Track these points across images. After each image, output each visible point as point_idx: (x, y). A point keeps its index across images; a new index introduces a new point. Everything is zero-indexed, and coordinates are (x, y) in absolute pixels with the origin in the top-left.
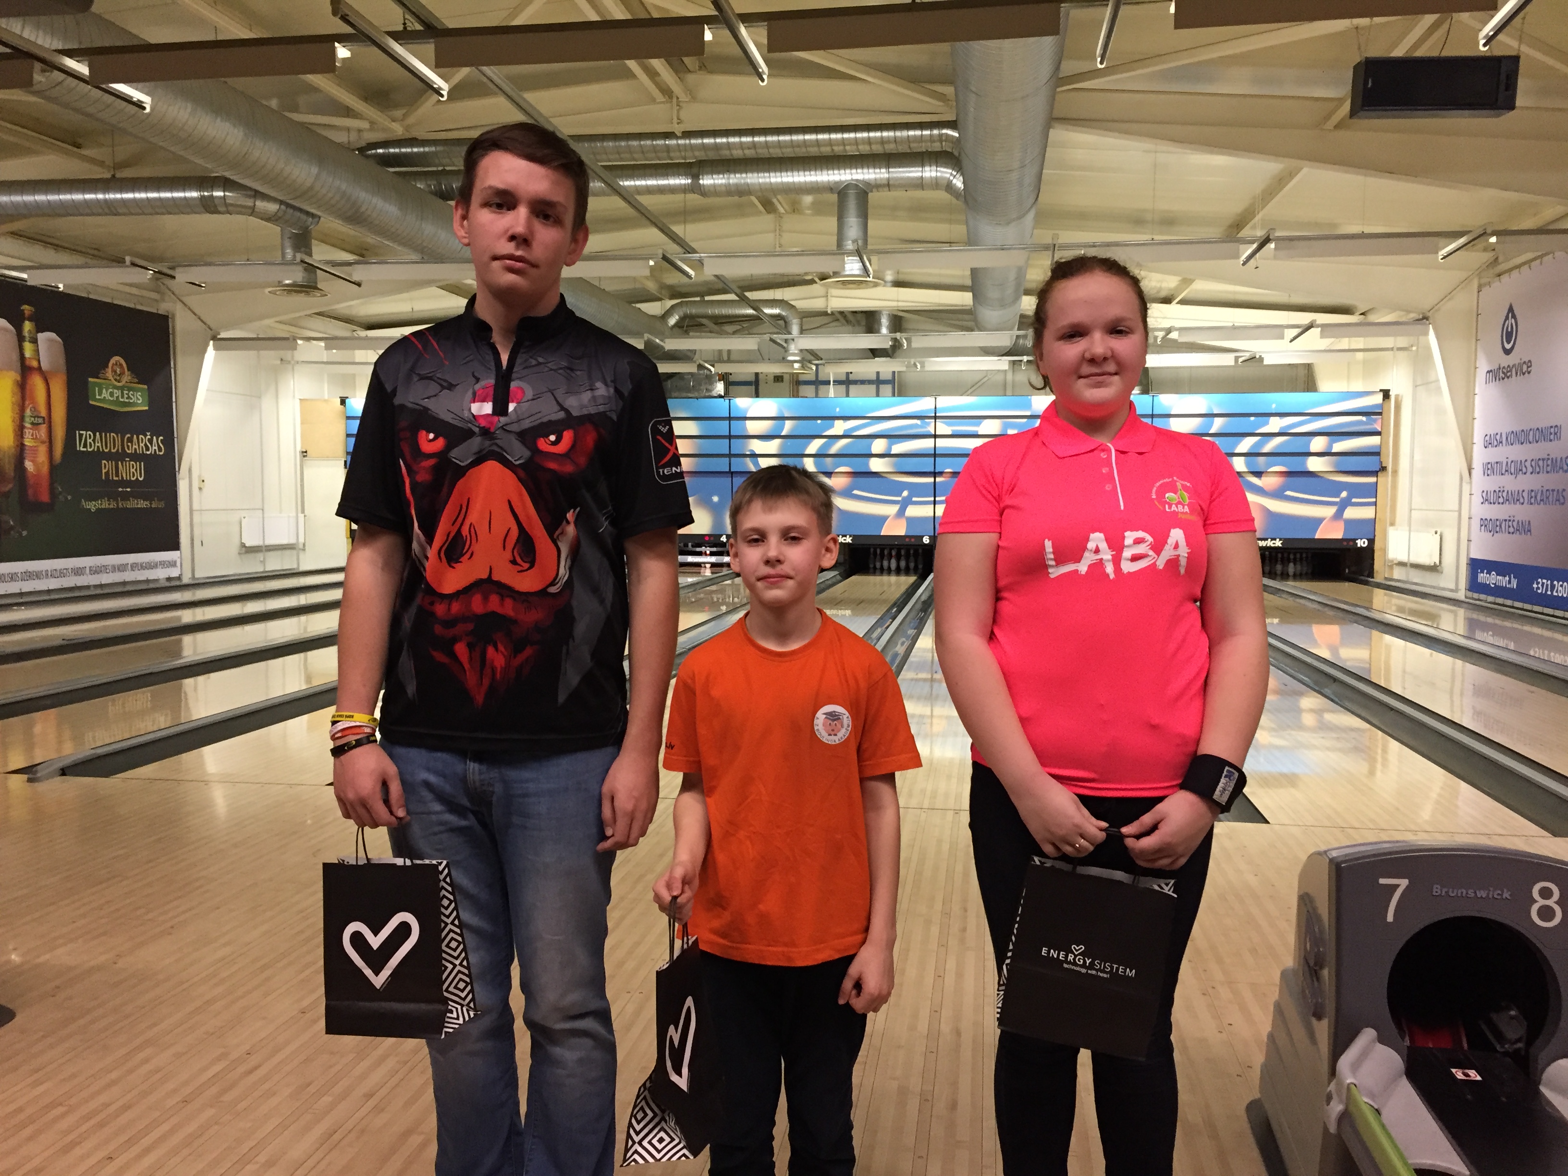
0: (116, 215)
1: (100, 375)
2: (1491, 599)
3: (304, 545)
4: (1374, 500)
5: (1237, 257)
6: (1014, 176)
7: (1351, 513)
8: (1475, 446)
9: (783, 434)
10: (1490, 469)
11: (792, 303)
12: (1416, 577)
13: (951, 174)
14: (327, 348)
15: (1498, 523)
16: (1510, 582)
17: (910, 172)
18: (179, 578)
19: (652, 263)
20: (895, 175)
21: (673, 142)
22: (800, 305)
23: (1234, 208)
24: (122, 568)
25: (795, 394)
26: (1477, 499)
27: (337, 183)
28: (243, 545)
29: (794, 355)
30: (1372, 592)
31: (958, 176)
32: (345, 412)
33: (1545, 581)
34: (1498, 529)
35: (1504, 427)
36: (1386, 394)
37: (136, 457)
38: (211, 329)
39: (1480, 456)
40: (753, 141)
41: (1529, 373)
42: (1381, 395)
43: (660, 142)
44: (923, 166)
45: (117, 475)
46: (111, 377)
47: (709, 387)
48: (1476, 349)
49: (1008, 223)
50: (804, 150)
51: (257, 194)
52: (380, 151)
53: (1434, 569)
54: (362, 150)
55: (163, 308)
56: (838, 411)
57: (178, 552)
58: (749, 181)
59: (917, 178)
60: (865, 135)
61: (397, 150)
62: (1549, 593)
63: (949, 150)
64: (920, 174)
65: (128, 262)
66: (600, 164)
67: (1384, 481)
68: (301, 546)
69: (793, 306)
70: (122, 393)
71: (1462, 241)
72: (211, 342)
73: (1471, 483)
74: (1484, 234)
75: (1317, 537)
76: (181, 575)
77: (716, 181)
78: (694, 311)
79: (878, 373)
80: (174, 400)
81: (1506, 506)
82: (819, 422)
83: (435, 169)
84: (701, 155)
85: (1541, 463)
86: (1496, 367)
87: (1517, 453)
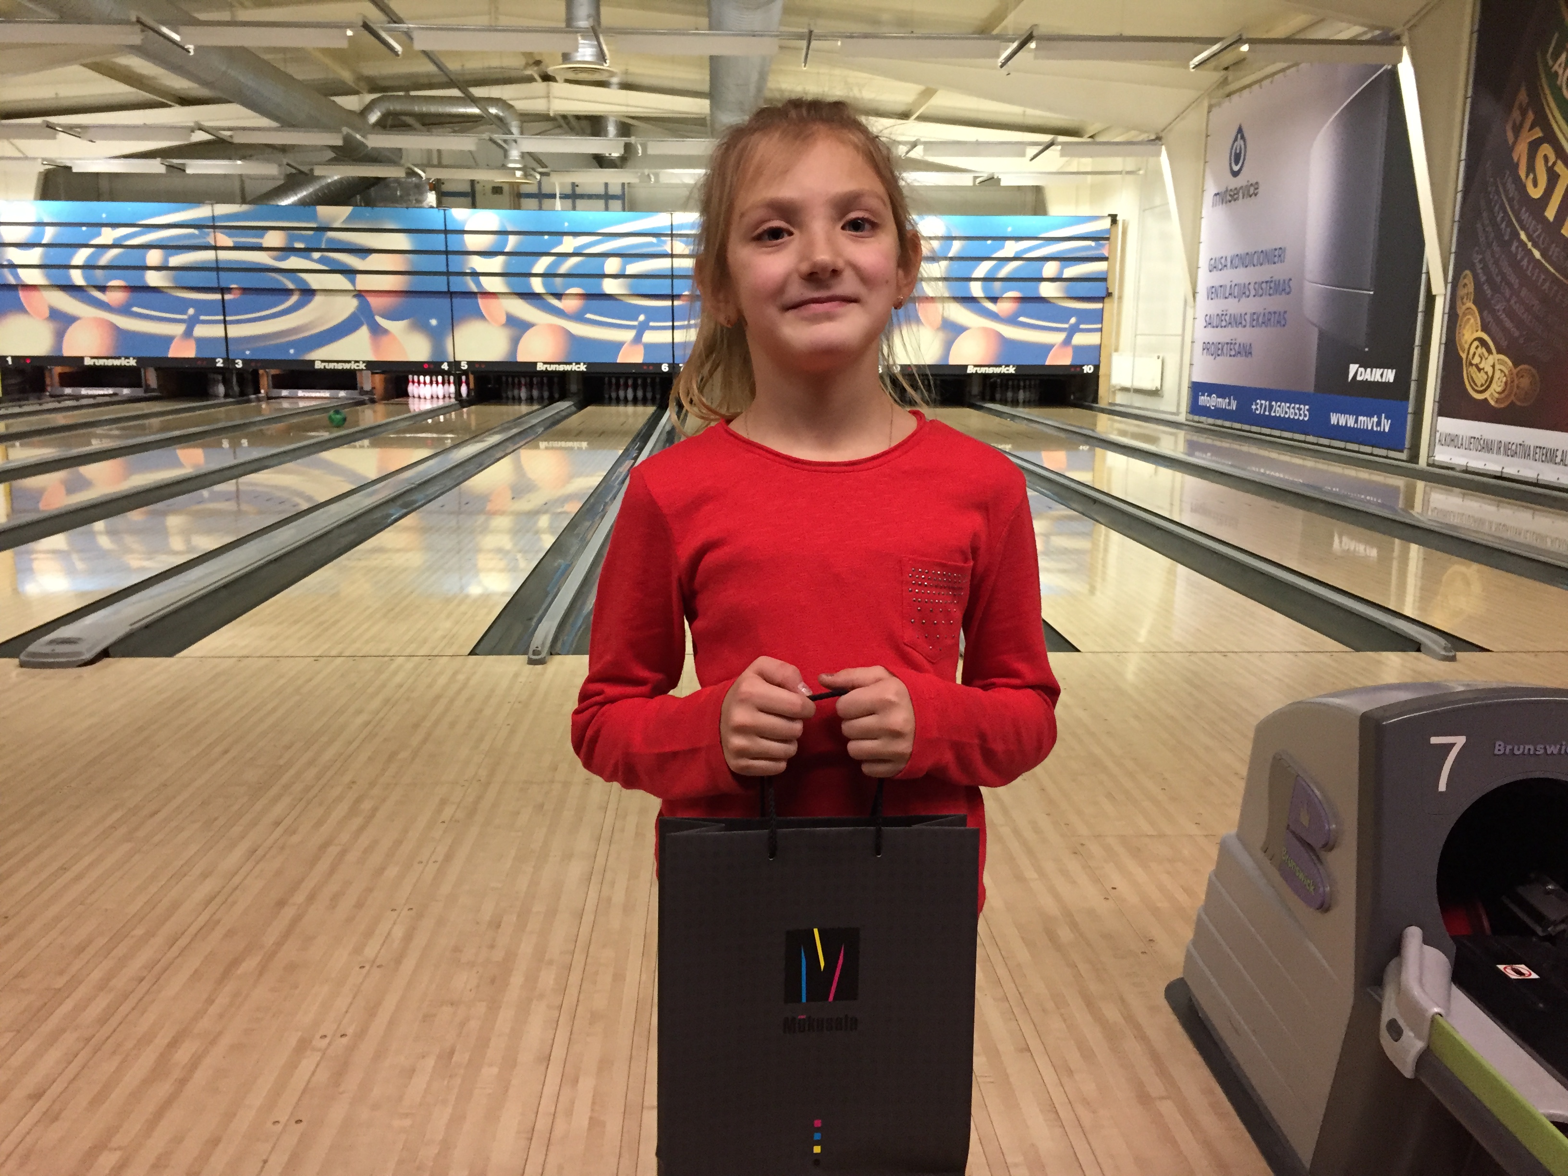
2: (1211, 421)
4: (1099, 326)
7: (1079, 339)
8: (1200, 270)
9: (507, 250)
10: (1214, 292)
11: (511, 102)
12: (1139, 402)
15: (1220, 346)
16: (1229, 404)
19: (349, 33)
22: (521, 105)
25: (517, 207)
26: (1201, 322)
29: (515, 161)
30: (1096, 416)
33: (1263, 402)
34: (1220, 352)
35: (1229, 250)
36: (1114, 219)
39: (1205, 280)
41: (1256, 195)
42: (1109, 220)
47: (420, 198)
48: (1204, 171)
49: (755, 9)
53: (1155, 393)
56: (566, 226)
67: (1109, 307)
69: (511, 107)
71: (1216, 48)
73: (1194, 307)
75: (1047, 363)
78: (397, 107)
79: (606, 185)
81: (1229, 330)
82: (546, 237)
85: (1264, 285)
86: (1223, 189)
87: (1241, 276)
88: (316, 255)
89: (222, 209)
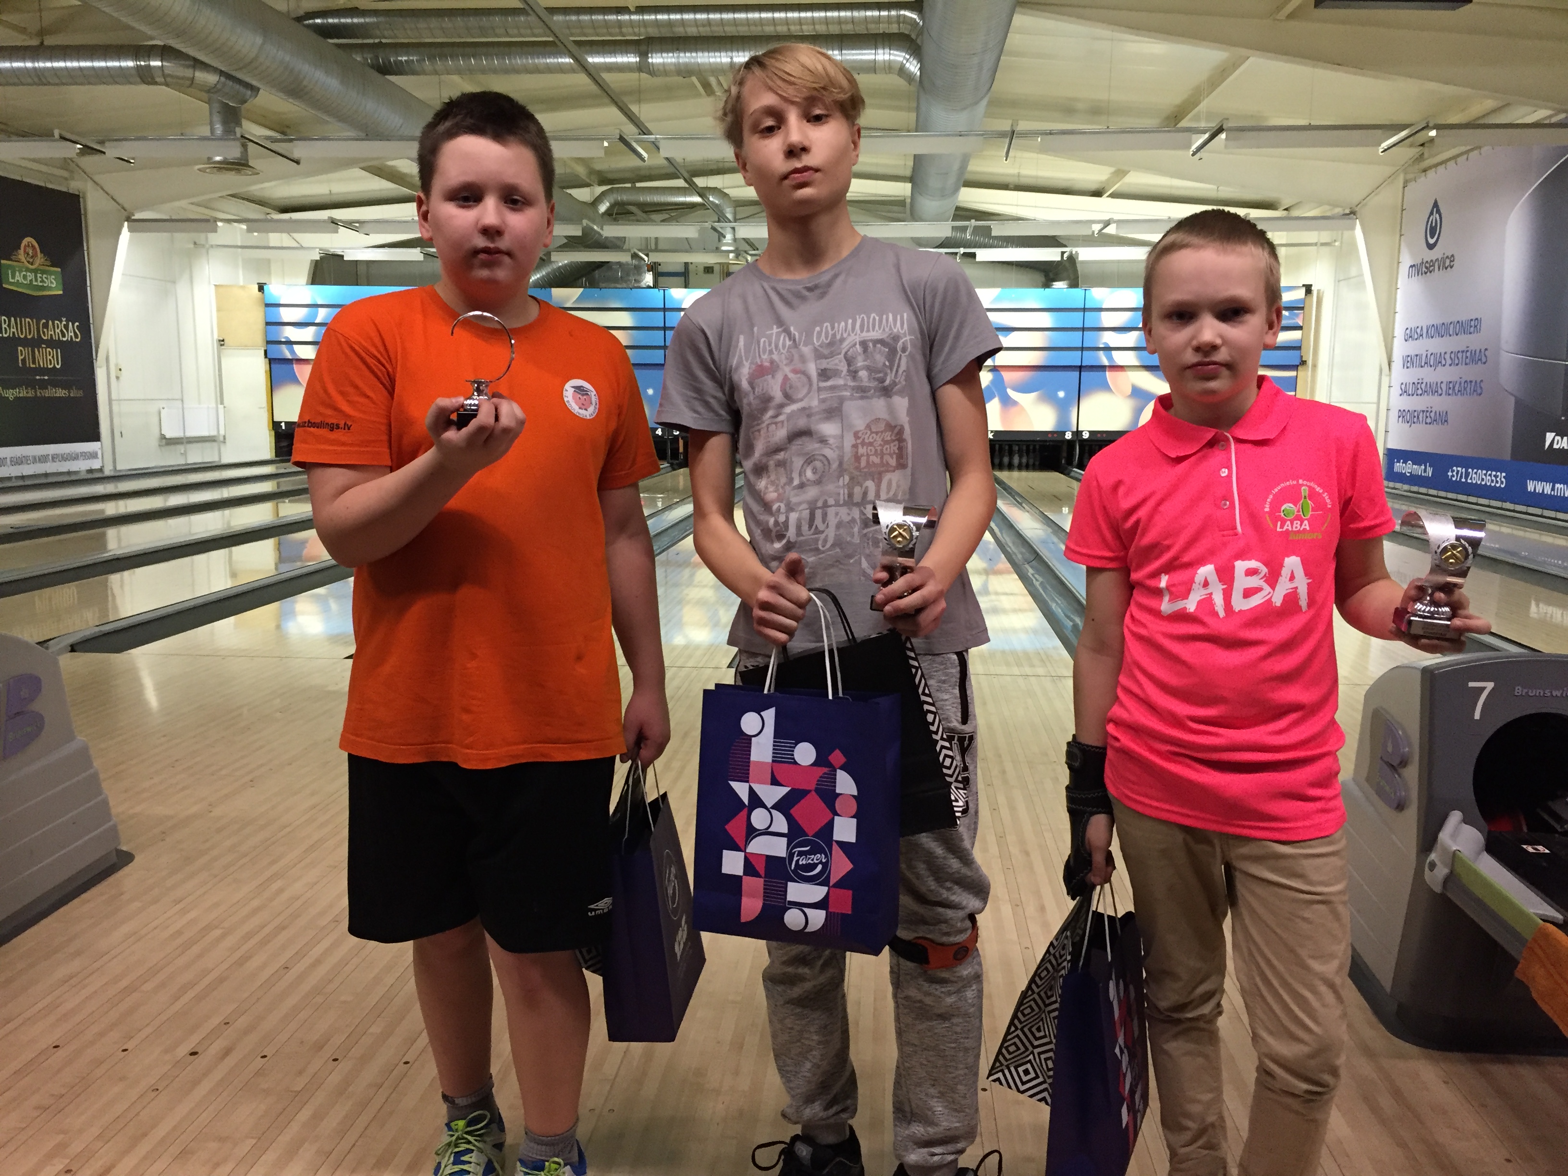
0: (45, 85)
1: (13, 257)
2: (1406, 487)
3: (224, 437)
5: (1189, 147)
6: (976, 60)
8: (1395, 339)
10: (1410, 361)
11: (726, 191)
13: (904, 58)
14: (249, 230)
15: (1416, 414)
16: (1425, 471)
17: (863, 54)
18: (101, 470)
19: (606, 144)
20: (848, 57)
21: (627, 17)
22: (731, 193)
23: (1172, 99)
24: (43, 459)
26: (1396, 391)
27: (280, 54)
28: (163, 437)
29: (728, 244)
31: (911, 59)
32: (263, 299)
33: (1459, 469)
34: (1415, 420)
35: (1424, 321)
36: (1308, 289)
37: (52, 344)
38: (125, 210)
39: (1400, 348)
40: (708, 19)
41: (1451, 267)
42: (1303, 290)
43: (612, 17)
44: (876, 48)
45: (34, 363)
46: (23, 259)
47: (638, 278)
48: (1400, 245)
49: (965, 109)
50: (759, 28)
51: (197, 64)
52: (318, 21)
54: (299, 19)
55: (74, 186)
57: (99, 443)
58: (699, 60)
59: (869, 61)
60: (822, 14)
61: (336, 21)
62: (1463, 480)
63: (907, 32)
64: (872, 57)
65: (57, 135)
66: (572, 39)
67: (1303, 375)
68: (222, 439)
69: (726, 195)
70: (36, 277)
71: (1403, 134)
72: (126, 224)
73: (1390, 375)
74: (1427, 127)
76: (103, 466)
77: (666, 60)
78: (625, 197)
80: (88, 284)
81: (1425, 397)
83: (371, 41)
84: (653, 32)
85: (1460, 355)
86: (1420, 261)
87: (1435, 345)
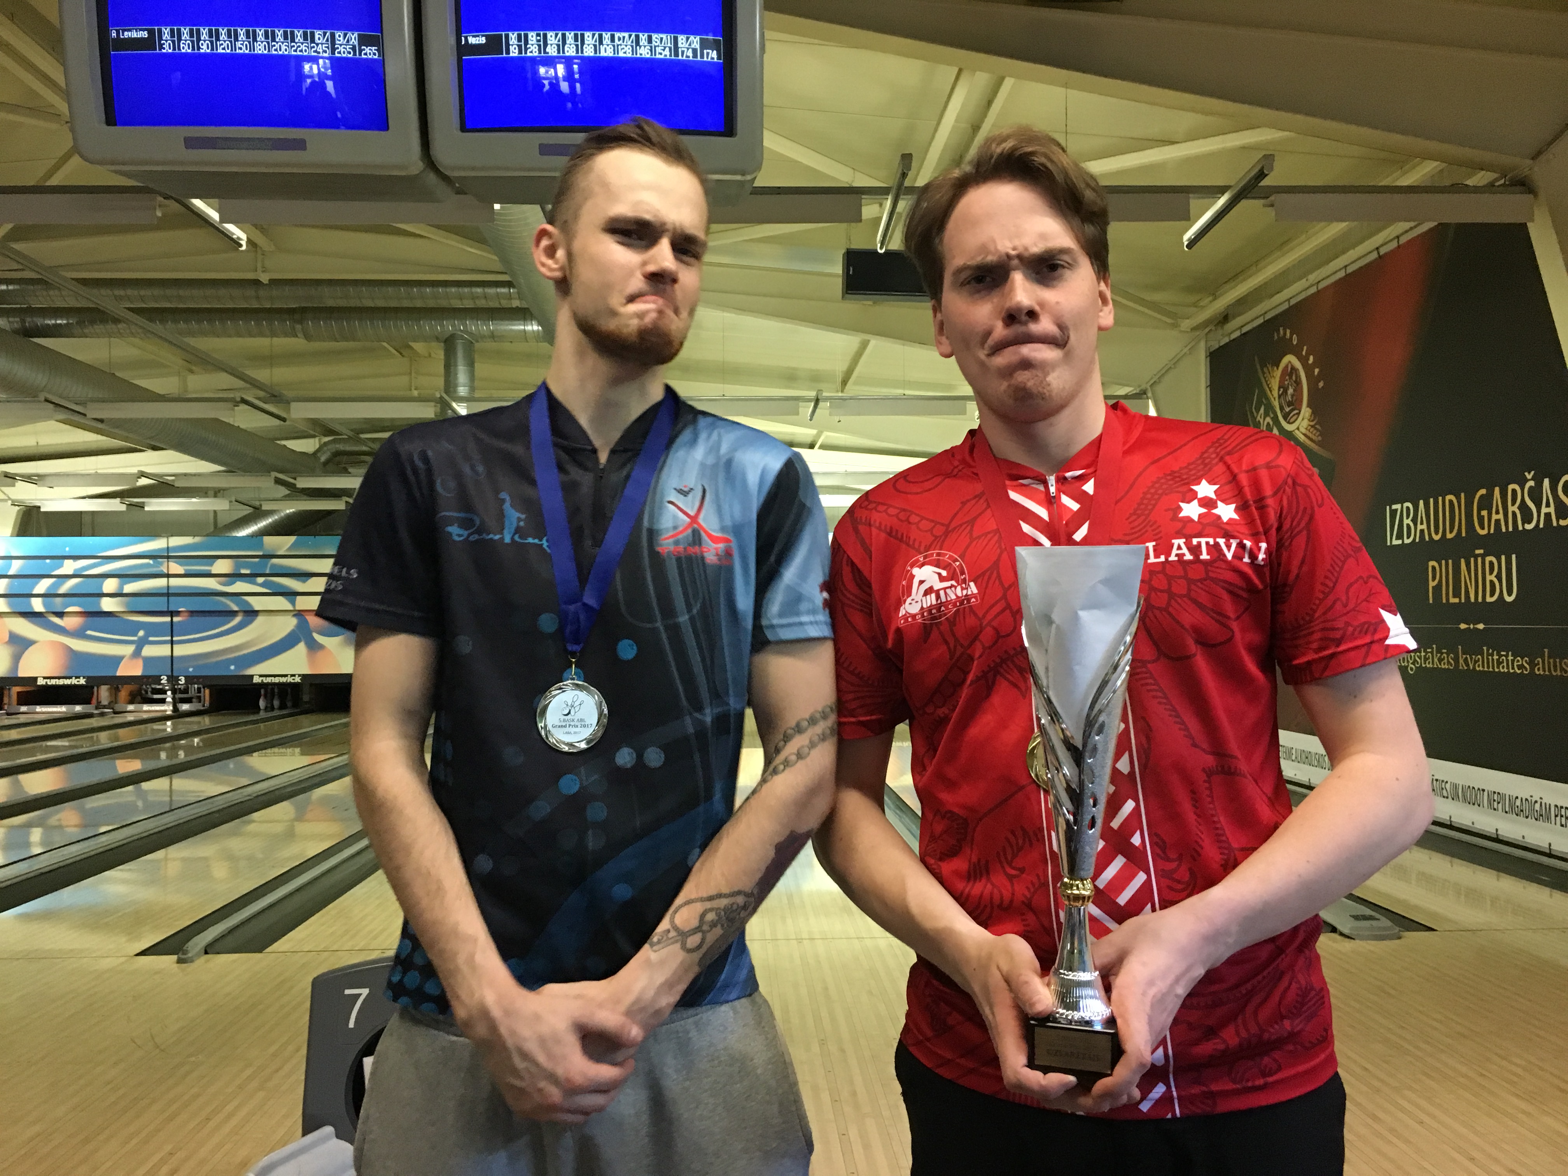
88: (260, 580)
89: (176, 541)
